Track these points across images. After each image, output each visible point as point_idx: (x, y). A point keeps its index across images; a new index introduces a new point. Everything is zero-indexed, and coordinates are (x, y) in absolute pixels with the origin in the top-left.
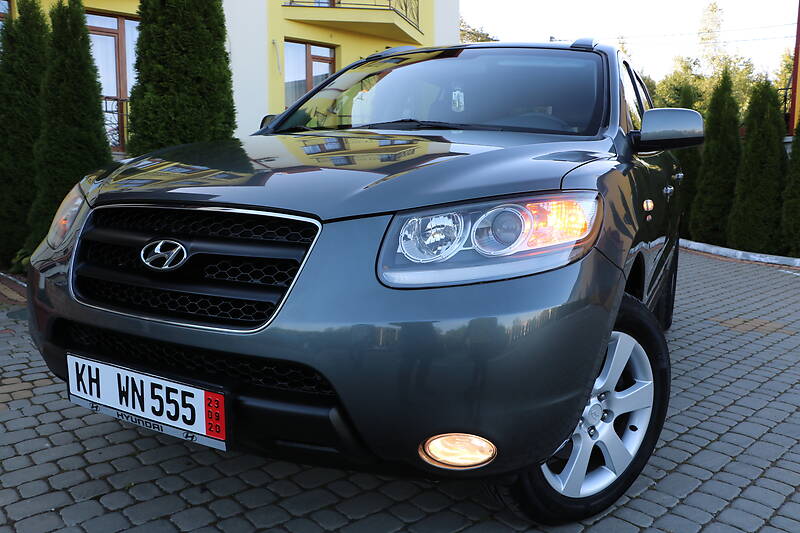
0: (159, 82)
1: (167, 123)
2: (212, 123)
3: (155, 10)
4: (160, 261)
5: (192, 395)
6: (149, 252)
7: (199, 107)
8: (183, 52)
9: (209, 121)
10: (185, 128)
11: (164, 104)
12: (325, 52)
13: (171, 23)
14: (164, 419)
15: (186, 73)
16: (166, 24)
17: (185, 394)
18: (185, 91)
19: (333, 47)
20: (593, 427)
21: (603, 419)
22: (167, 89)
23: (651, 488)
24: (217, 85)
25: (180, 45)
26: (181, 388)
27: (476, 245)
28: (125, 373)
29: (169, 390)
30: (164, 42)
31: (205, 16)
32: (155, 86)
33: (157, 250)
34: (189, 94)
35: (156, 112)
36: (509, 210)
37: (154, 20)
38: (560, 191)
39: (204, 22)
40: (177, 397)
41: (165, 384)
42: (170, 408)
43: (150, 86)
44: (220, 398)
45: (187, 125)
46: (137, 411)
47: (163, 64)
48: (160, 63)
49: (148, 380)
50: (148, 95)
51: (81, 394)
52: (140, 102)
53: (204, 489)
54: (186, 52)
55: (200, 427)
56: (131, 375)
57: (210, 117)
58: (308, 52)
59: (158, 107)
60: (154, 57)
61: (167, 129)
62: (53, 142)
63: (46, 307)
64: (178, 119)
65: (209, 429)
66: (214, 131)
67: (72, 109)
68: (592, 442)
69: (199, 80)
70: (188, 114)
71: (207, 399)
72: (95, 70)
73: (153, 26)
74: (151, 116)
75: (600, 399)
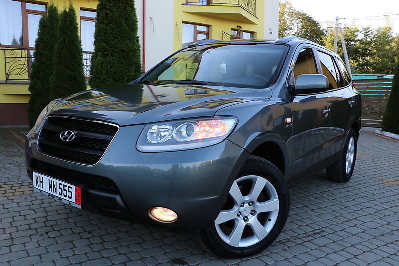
0: (104, 52)
1: (107, 71)
2: (128, 72)
3: (103, 18)
4: (66, 138)
5: (71, 188)
6: (63, 134)
7: (122, 64)
8: (115, 38)
9: (127, 70)
10: (115, 74)
11: (106, 62)
12: (204, 29)
13: (110, 24)
14: (62, 196)
15: (116, 48)
16: (107, 25)
17: (69, 187)
18: (115, 56)
19: (208, 26)
20: (247, 217)
21: (252, 213)
22: (107, 55)
23: (285, 250)
24: (131, 54)
25: (114, 35)
26: (68, 185)
27: (175, 137)
28: (51, 179)
29: (65, 186)
30: (107, 33)
31: (127, 21)
32: (102, 54)
33: (66, 134)
34: (118, 58)
35: (101, 66)
36: (191, 124)
37: (102, 23)
38: (213, 117)
39: (126, 23)
40: (66, 188)
41: (64, 183)
42: (64, 192)
43: (99, 54)
44: (80, 189)
45: (116, 72)
46: (55, 194)
47: (106, 44)
48: (104, 42)
49: (58, 182)
50: (99, 58)
51: (37, 187)
52: (95, 61)
53: (90, 232)
54: (117, 38)
55: (73, 200)
56: (53, 180)
57: (128, 69)
58: (195, 29)
59: (103, 64)
60: (102, 40)
61: (107, 74)
62: (58, 77)
63: (30, 154)
64: (112, 69)
65: (76, 201)
66: (129, 75)
67: (68, 62)
68: (245, 223)
69: (122, 51)
70: (116, 67)
71: (76, 189)
72: (80, 42)
73: (102, 25)
74: (99, 68)
75: (250, 205)
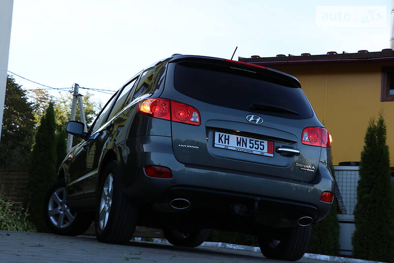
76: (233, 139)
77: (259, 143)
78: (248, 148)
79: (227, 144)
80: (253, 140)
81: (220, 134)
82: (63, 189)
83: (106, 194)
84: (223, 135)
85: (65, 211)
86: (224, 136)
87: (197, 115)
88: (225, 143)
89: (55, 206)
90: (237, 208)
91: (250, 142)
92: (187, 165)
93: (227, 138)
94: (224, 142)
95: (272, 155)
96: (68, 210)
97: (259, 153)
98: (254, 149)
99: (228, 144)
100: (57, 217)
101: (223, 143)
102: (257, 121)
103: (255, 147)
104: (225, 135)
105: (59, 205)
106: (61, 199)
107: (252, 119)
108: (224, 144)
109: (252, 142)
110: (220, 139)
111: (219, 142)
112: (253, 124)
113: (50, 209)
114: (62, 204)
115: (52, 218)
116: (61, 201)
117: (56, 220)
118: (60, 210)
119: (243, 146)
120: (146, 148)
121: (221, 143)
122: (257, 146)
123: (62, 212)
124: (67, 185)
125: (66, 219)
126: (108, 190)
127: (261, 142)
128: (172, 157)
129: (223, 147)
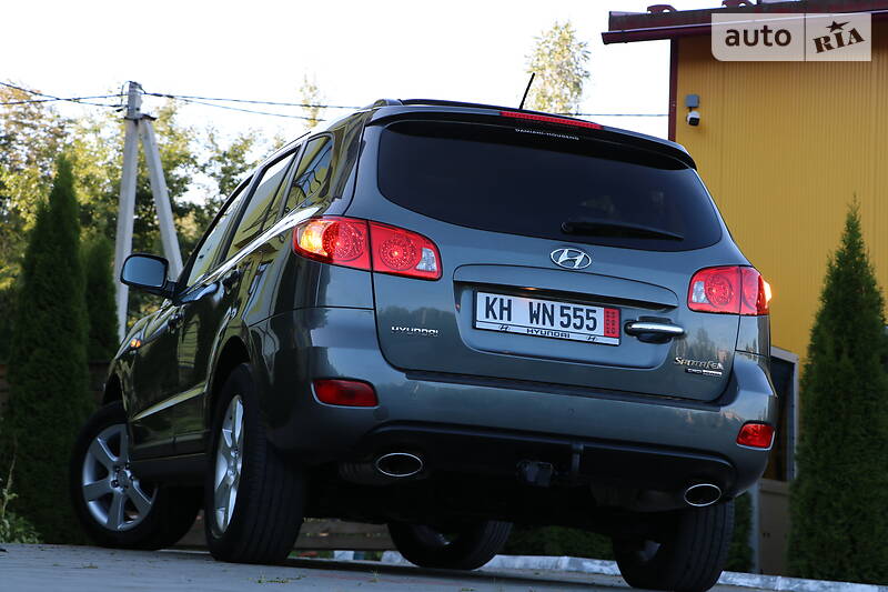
76: (521, 306)
77: (584, 314)
78: (557, 326)
79: (505, 321)
80: (569, 308)
81: (488, 298)
82: (121, 428)
83: (229, 445)
84: (495, 299)
85: (126, 487)
86: (498, 302)
87: (432, 254)
88: (501, 318)
89: (101, 472)
90: (532, 471)
91: (562, 312)
92: (410, 373)
93: (506, 305)
94: (498, 316)
95: (616, 341)
96: (136, 484)
97: (585, 338)
98: (571, 328)
99: (509, 319)
100: (106, 501)
101: (495, 318)
102: (577, 263)
103: (575, 324)
104: (502, 300)
105: (111, 472)
106: (117, 454)
107: (564, 257)
108: (498, 321)
109: (565, 311)
110: (489, 308)
111: (487, 316)
112: (566, 270)
113: (87, 481)
114: (117, 468)
115: (93, 506)
116: (115, 459)
117: (106, 509)
118: (115, 484)
119: (544, 324)
120: (317, 337)
121: (491, 318)
122: (578, 322)
123: (118, 489)
124: (131, 420)
125: (130, 506)
126: (233, 435)
127: (588, 311)
128: (375, 356)
129: (497, 327)
